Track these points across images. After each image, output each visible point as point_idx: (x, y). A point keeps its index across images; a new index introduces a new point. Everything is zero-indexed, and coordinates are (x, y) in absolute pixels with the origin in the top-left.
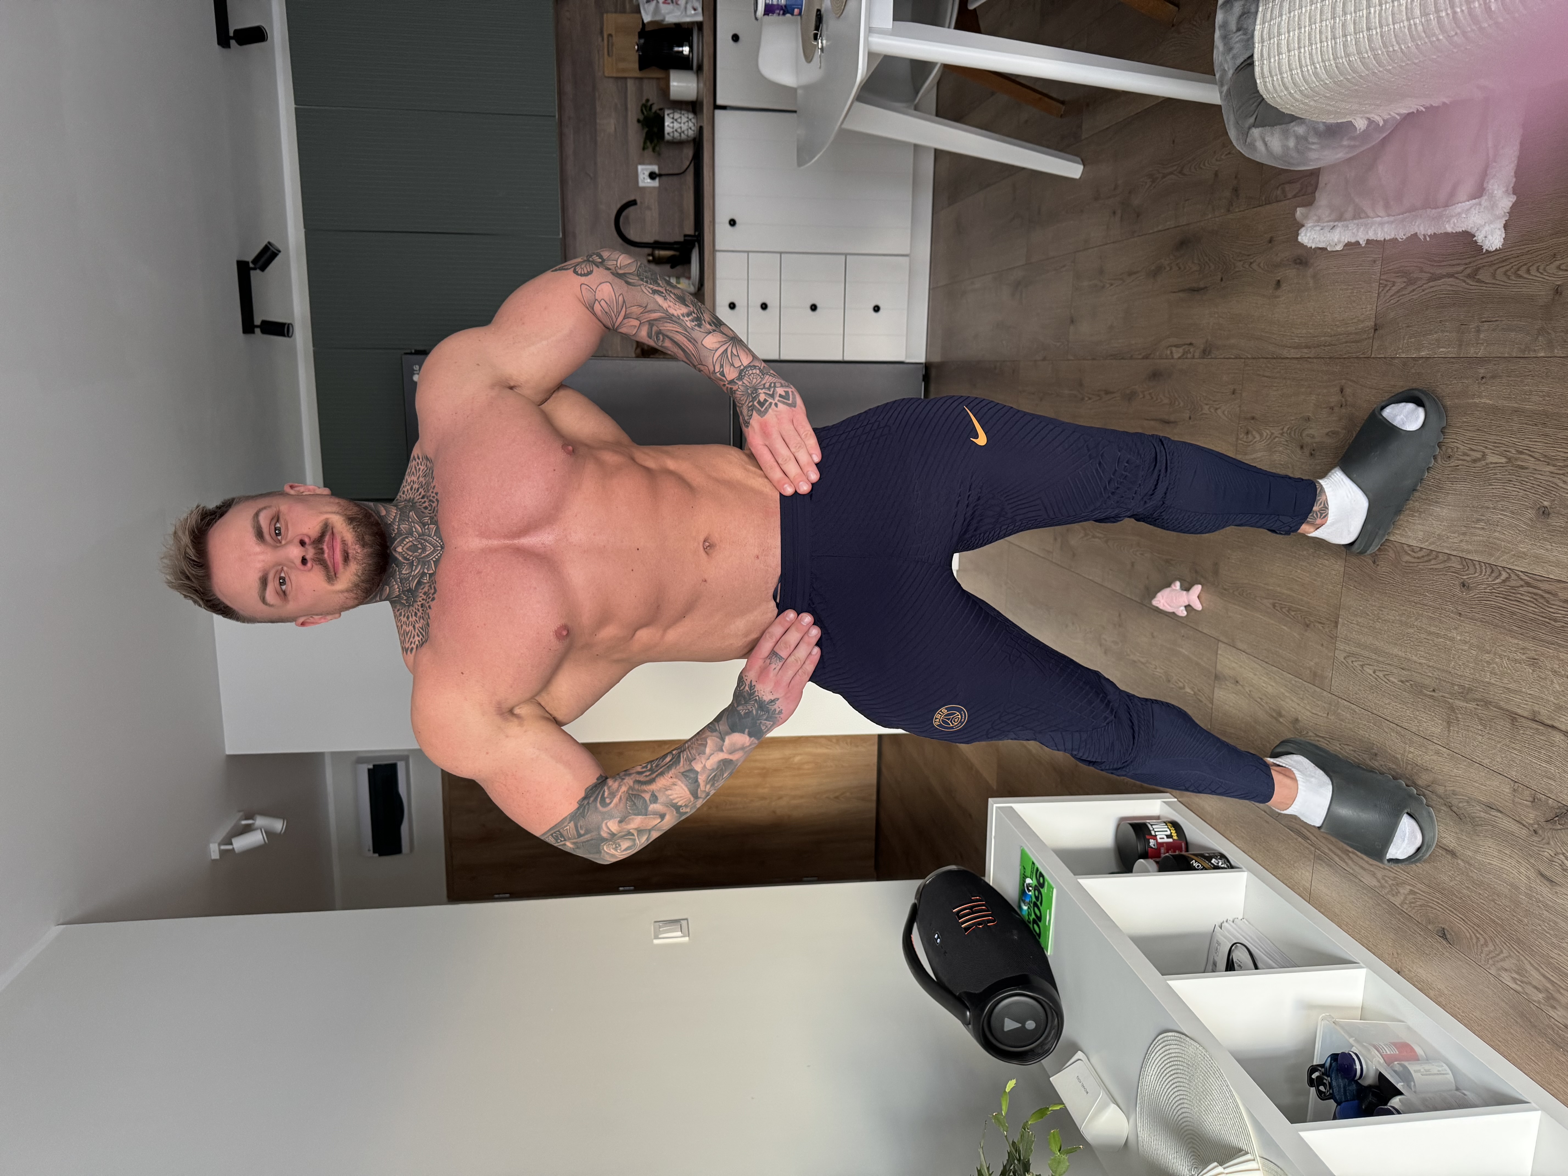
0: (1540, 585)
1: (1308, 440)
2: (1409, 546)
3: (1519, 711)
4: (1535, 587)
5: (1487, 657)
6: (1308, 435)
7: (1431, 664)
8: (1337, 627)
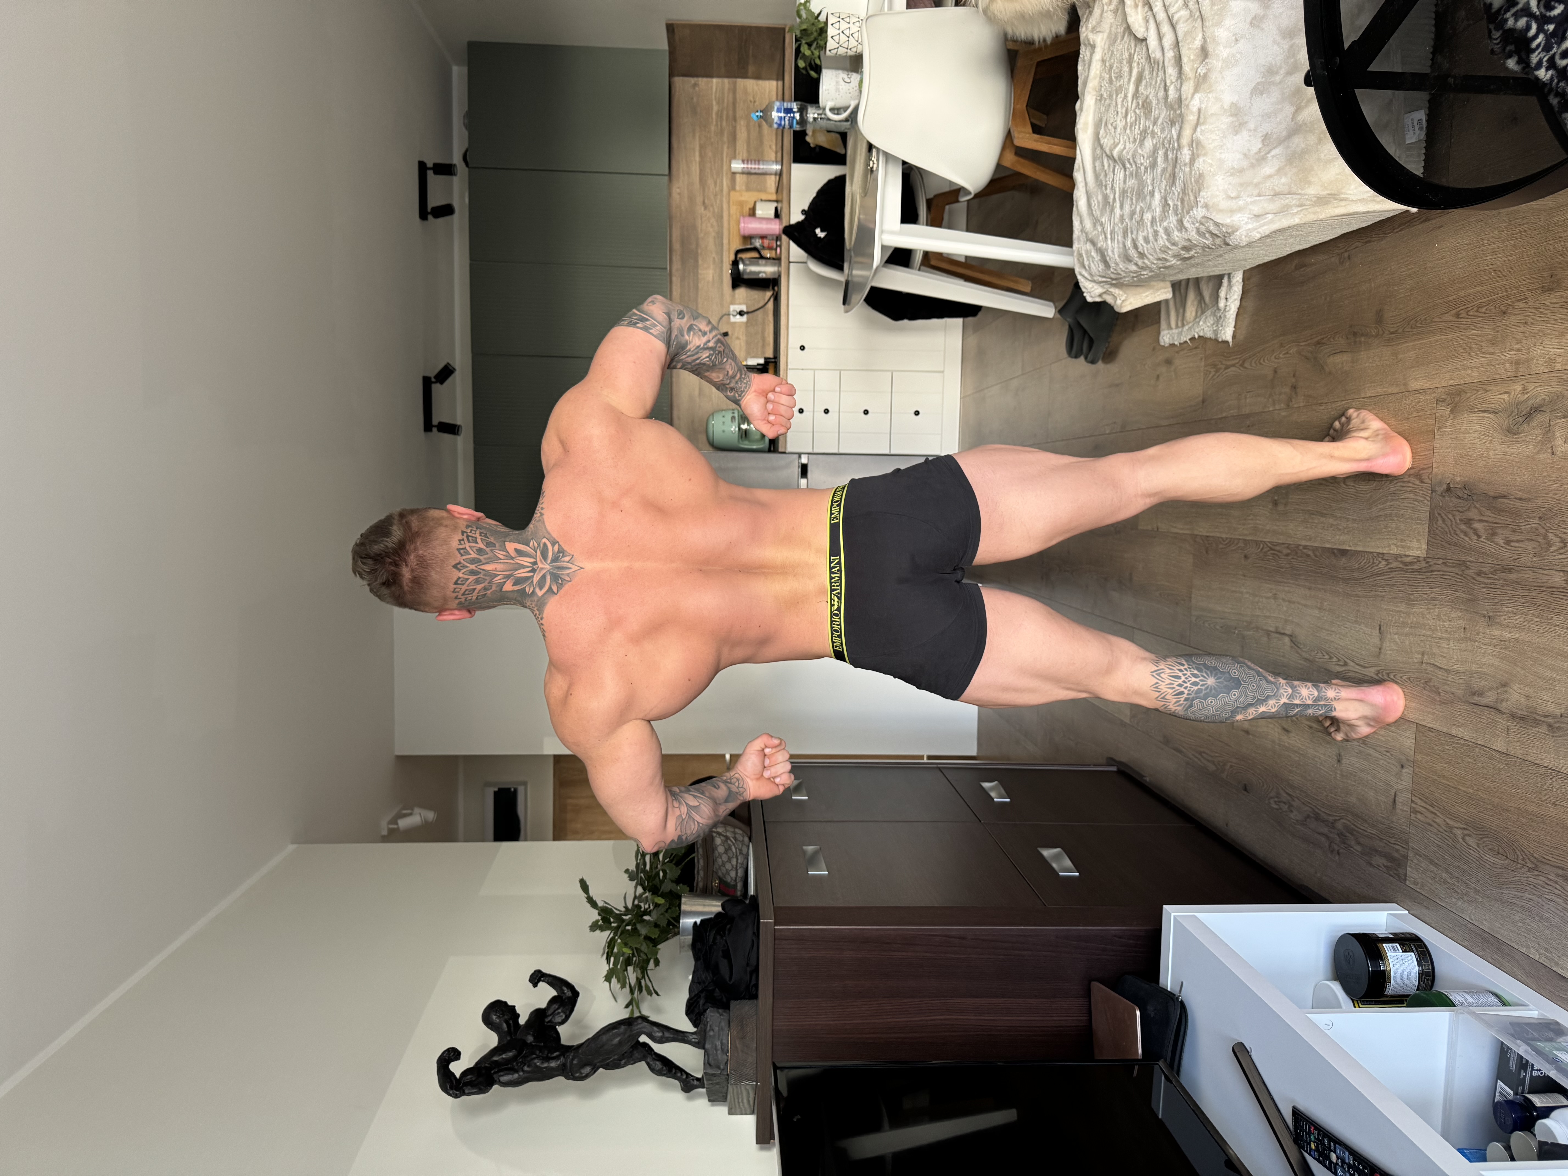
0: (1276, 548)
2: (1222, 538)
3: (1271, 629)
4: (1274, 550)
5: (1257, 599)
7: (1233, 611)
8: (1190, 600)
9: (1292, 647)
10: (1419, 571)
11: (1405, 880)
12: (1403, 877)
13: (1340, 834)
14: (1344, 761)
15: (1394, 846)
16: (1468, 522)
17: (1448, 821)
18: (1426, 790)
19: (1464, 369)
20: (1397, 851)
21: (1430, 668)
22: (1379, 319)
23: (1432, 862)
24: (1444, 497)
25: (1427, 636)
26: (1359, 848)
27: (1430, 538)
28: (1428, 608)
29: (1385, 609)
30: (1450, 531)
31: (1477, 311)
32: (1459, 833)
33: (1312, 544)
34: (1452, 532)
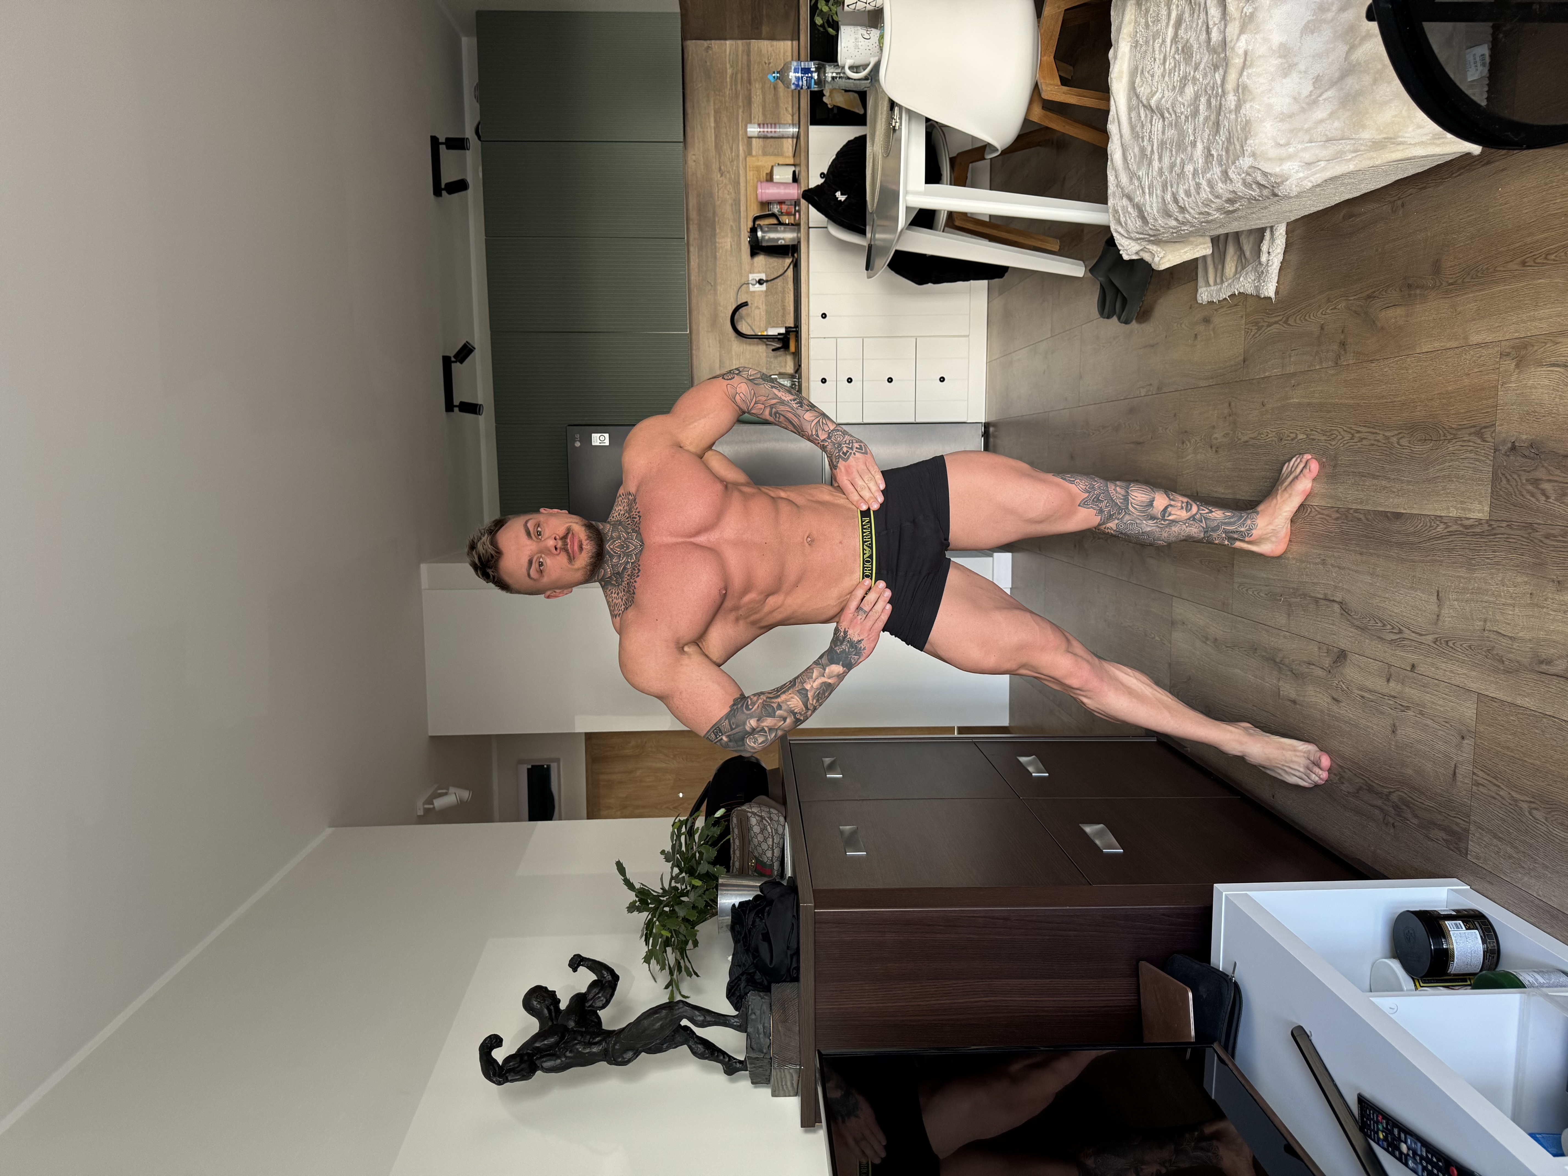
0: (1325, 512)
1: (1214, 441)
3: (1319, 596)
4: (1322, 514)
5: (1304, 565)
6: (1214, 438)
7: (1279, 578)
8: (1233, 567)
9: (1342, 614)
10: (1481, 534)
11: (1467, 854)
12: (1464, 851)
13: (1396, 807)
14: (1399, 732)
15: (1454, 819)
16: (1536, 482)
17: (1513, 794)
18: (1489, 762)
19: (1531, 321)
20: (1457, 824)
21: (1493, 636)
22: (1437, 269)
23: (1495, 836)
24: (1508, 456)
25: (1490, 603)
26: (1415, 821)
27: (1493, 501)
28: (1491, 574)
29: (1444, 574)
30: (1515, 492)
31: (1546, 258)
32: (1525, 806)
33: (1364, 508)
34: (1517, 493)
